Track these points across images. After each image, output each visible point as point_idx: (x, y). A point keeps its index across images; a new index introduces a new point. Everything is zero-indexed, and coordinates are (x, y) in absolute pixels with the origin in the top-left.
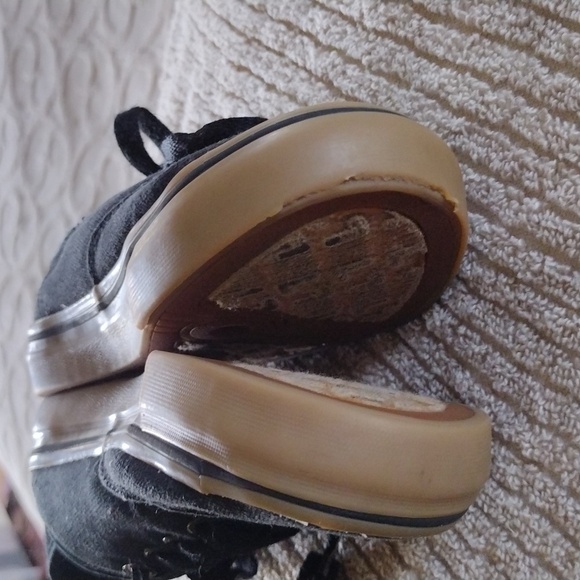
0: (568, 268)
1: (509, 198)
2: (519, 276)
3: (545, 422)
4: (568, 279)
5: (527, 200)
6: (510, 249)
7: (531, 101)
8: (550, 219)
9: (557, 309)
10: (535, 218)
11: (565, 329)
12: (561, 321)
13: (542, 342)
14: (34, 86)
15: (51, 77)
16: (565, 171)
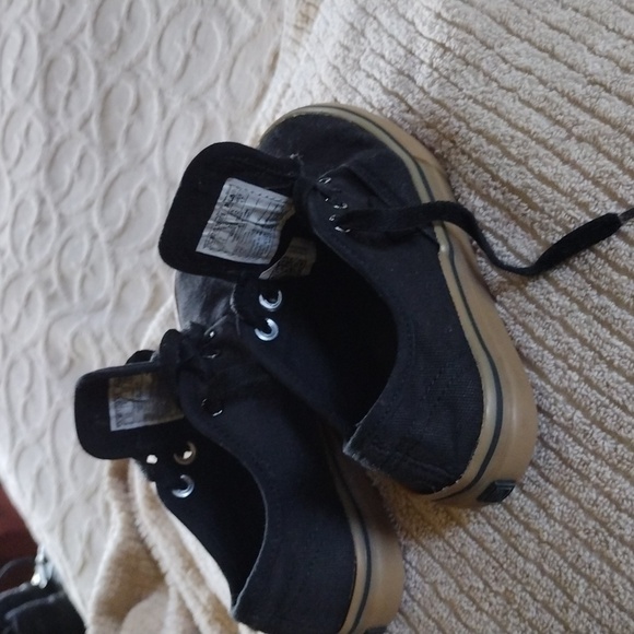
0: (589, 422)
1: (557, 367)
2: (555, 418)
3: (558, 518)
4: (587, 428)
5: (569, 372)
6: (552, 401)
7: (583, 309)
8: (584, 389)
9: (578, 447)
10: (574, 385)
11: (582, 460)
12: (579, 455)
13: (564, 467)
14: (68, 98)
15: (90, 95)
16: (598, 360)
